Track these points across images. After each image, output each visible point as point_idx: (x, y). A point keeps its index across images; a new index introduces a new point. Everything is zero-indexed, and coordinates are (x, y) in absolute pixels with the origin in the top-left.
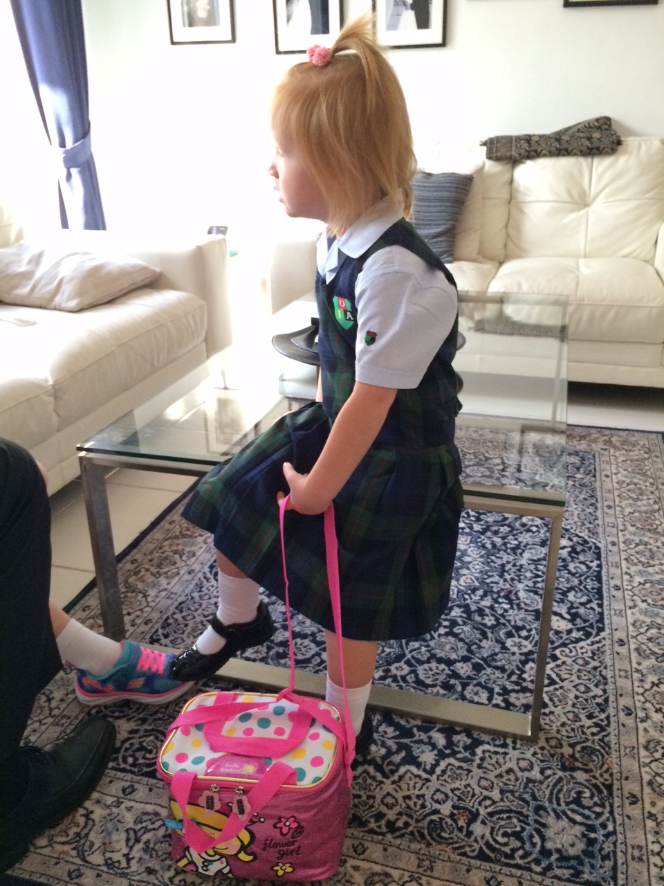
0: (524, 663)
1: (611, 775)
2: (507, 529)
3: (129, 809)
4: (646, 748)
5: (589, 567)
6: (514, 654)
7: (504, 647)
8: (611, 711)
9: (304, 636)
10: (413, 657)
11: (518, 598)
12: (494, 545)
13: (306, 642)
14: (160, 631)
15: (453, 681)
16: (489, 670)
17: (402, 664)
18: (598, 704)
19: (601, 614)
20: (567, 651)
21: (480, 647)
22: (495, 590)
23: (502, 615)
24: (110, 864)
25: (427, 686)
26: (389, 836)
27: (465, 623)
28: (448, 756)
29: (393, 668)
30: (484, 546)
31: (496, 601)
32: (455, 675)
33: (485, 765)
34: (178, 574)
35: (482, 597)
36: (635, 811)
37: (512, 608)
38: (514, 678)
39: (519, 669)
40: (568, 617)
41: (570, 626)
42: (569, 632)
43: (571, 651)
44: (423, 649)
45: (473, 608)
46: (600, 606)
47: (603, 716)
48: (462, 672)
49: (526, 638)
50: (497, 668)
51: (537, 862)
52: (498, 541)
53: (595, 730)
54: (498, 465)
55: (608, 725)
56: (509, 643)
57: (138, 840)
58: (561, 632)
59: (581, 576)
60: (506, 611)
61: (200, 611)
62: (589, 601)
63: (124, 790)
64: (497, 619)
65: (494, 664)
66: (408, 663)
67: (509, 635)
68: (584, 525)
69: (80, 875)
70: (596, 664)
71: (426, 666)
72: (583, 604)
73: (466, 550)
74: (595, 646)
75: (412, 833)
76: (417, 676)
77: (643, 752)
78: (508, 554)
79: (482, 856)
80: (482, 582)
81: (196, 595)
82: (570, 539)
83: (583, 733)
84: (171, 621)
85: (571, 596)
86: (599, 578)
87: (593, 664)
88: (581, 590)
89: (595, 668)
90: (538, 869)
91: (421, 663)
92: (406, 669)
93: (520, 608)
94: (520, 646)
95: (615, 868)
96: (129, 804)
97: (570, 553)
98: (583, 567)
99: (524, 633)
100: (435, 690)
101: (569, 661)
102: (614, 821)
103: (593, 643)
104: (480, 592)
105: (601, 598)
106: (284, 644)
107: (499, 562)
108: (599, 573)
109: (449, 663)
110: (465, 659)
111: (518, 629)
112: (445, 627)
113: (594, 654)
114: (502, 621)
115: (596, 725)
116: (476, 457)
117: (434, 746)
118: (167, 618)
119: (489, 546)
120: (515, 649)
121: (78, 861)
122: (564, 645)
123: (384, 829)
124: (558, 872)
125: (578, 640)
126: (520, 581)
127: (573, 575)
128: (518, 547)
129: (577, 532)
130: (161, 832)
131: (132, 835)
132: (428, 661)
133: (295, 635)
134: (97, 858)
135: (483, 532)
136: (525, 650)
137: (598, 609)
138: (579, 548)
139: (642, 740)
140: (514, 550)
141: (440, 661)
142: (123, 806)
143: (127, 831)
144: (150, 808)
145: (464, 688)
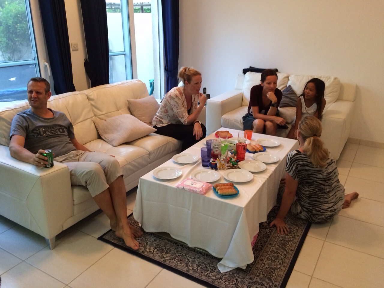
1: (259, 255)
3: (155, 243)
4: (271, 252)
8: (267, 243)
24: (150, 252)
26: (206, 257)
36: (261, 262)
42: (266, 226)
43: (264, 230)
47: (264, 244)
55: (264, 246)
57: (156, 249)
58: (264, 226)
63: (154, 240)
69: (144, 252)
70: (269, 234)
74: (271, 230)
77: (269, 252)
83: (258, 246)
95: (250, 270)
96: (155, 242)
102: (255, 263)
115: (261, 245)
121: (144, 250)
123: (205, 255)
130: (161, 248)
131: (155, 248)
134: (148, 250)
139: (271, 250)
142: (154, 243)
143: (154, 247)
144: (159, 244)
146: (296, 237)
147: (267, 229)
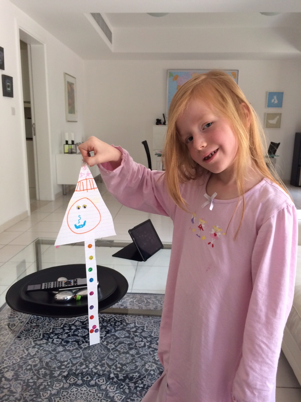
10: (79, 350)
15: (65, 344)
16: (50, 350)
21: (51, 358)
25: (75, 341)
27: (55, 368)
44: (74, 354)
48: (61, 347)
65: (47, 352)
100: (72, 340)
109: (65, 350)
112: (64, 365)
136: (32, 360)
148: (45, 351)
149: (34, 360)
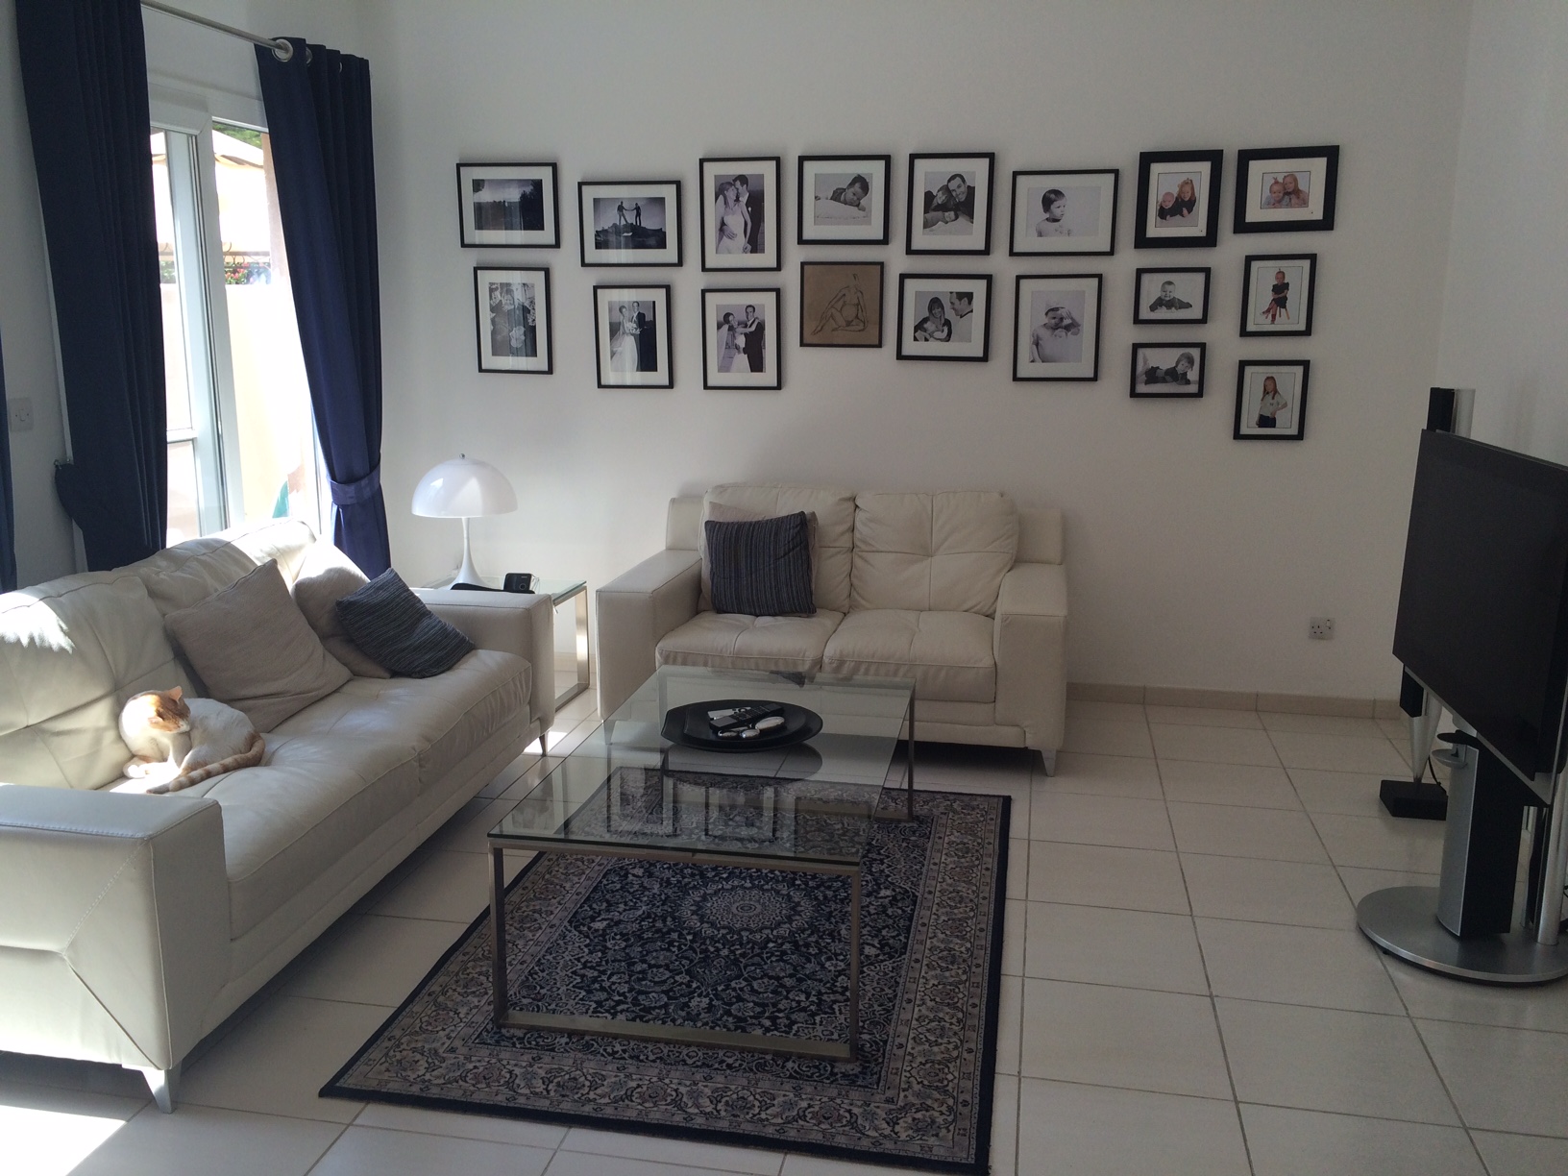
0: (837, 977)
1: (888, 1036)
2: (840, 884)
5: (903, 911)
6: (830, 971)
7: (823, 966)
8: (897, 1002)
9: (660, 966)
10: (749, 976)
11: (840, 935)
12: (825, 897)
13: (661, 970)
14: (536, 968)
15: (780, 990)
16: (809, 982)
17: (741, 980)
18: (888, 998)
19: (906, 944)
20: (873, 968)
21: (803, 968)
22: (821, 930)
23: (825, 947)
25: (760, 993)
26: (728, 1071)
27: (793, 954)
28: (773, 1030)
29: (733, 984)
30: (816, 899)
31: (821, 937)
32: (783, 986)
33: (799, 1033)
34: (540, 928)
35: (809, 936)
36: (899, 1052)
37: (833, 941)
38: (828, 985)
39: (832, 979)
40: (878, 946)
41: (878, 952)
42: (877, 955)
43: (876, 968)
44: (758, 971)
45: (801, 943)
46: (907, 938)
47: (890, 1004)
48: (788, 984)
49: (842, 961)
50: (816, 980)
51: (828, 1078)
52: (830, 893)
53: (882, 1012)
54: (838, 829)
55: (893, 1009)
56: (828, 964)
59: (896, 917)
60: (828, 944)
61: (567, 953)
62: (898, 935)
64: (819, 949)
65: (814, 977)
66: (745, 980)
67: (829, 959)
68: (909, 878)
70: (894, 974)
71: (760, 981)
72: (893, 937)
73: (799, 902)
74: (895, 964)
75: (745, 1069)
76: (752, 987)
77: (914, 1022)
78: (837, 903)
79: (791, 1077)
80: (811, 925)
81: (561, 942)
82: (894, 890)
83: (874, 1014)
84: (543, 961)
85: (884, 932)
86: (911, 919)
87: (891, 974)
88: (894, 927)
89: (892, 977)
90: (828, 1081)
91: (755, 979)
92: (744, 983)
93: (840, 941)
94: (836, 966)
97: (890, 901)
98: (900, 912)
99: (842, 957)
100: (765, 995)
101: (872, 974)
102: (884, 1057)
103: (894, 962)
104: (809, 932)
105: (909, 932)
106: (643, 972)
107: (828, 910)
108: (912, 915)
109: (778, 978)
110: (791, 976)
111: (836, 955)
112: (777, 956)
113: (893, 968)
114: (825, 950)
115: (884, 1010)
116: (818, 823)
117: (762, 1026)
118: (540, 959)
119: (821, 898)
120: (832, 968)
122: (872, 964)
123: (724, 1067)
124: (840, 1082)
125: (882, 961)
126: (843, 923)
127: (890, 917)
128: (846, 898)
129: (901, 885)
132: (761, 978)
133: (650, 966)
135: (818, 887)
136: (839, 968)
137: (904, 940)
138: (899, 898)
139: (915, 1016)
140: (842, 901)
141: (771, 978)
145: (788, 993)
146: (974, 969)
147: (882, 965)
148: (821, 981)
149: (835, 967)
